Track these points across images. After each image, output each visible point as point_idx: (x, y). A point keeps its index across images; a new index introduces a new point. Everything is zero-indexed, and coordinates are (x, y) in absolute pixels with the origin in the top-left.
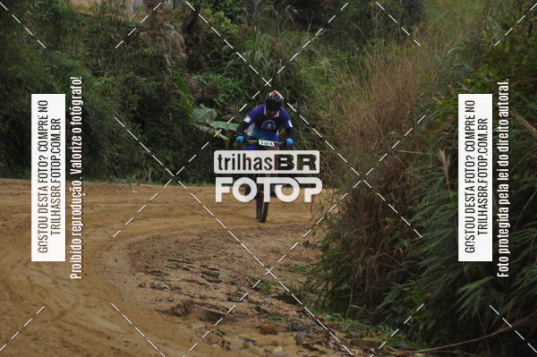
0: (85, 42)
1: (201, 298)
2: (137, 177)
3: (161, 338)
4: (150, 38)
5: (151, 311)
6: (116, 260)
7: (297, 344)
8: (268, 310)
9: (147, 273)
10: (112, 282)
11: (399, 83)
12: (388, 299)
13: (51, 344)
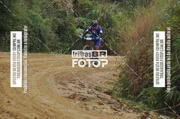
0: (40, 7)
1: (79, 93)
2: (57, 52)
3: (66, 106)
4: (62, 6)
5: (62, 97)
6: (51, 80)
7: (111, 108)
8: (101, 97)
9: (61, 84)
10: (49, 87)
11: (146, 21)
12: (141, 93)
13: (30, 108)
